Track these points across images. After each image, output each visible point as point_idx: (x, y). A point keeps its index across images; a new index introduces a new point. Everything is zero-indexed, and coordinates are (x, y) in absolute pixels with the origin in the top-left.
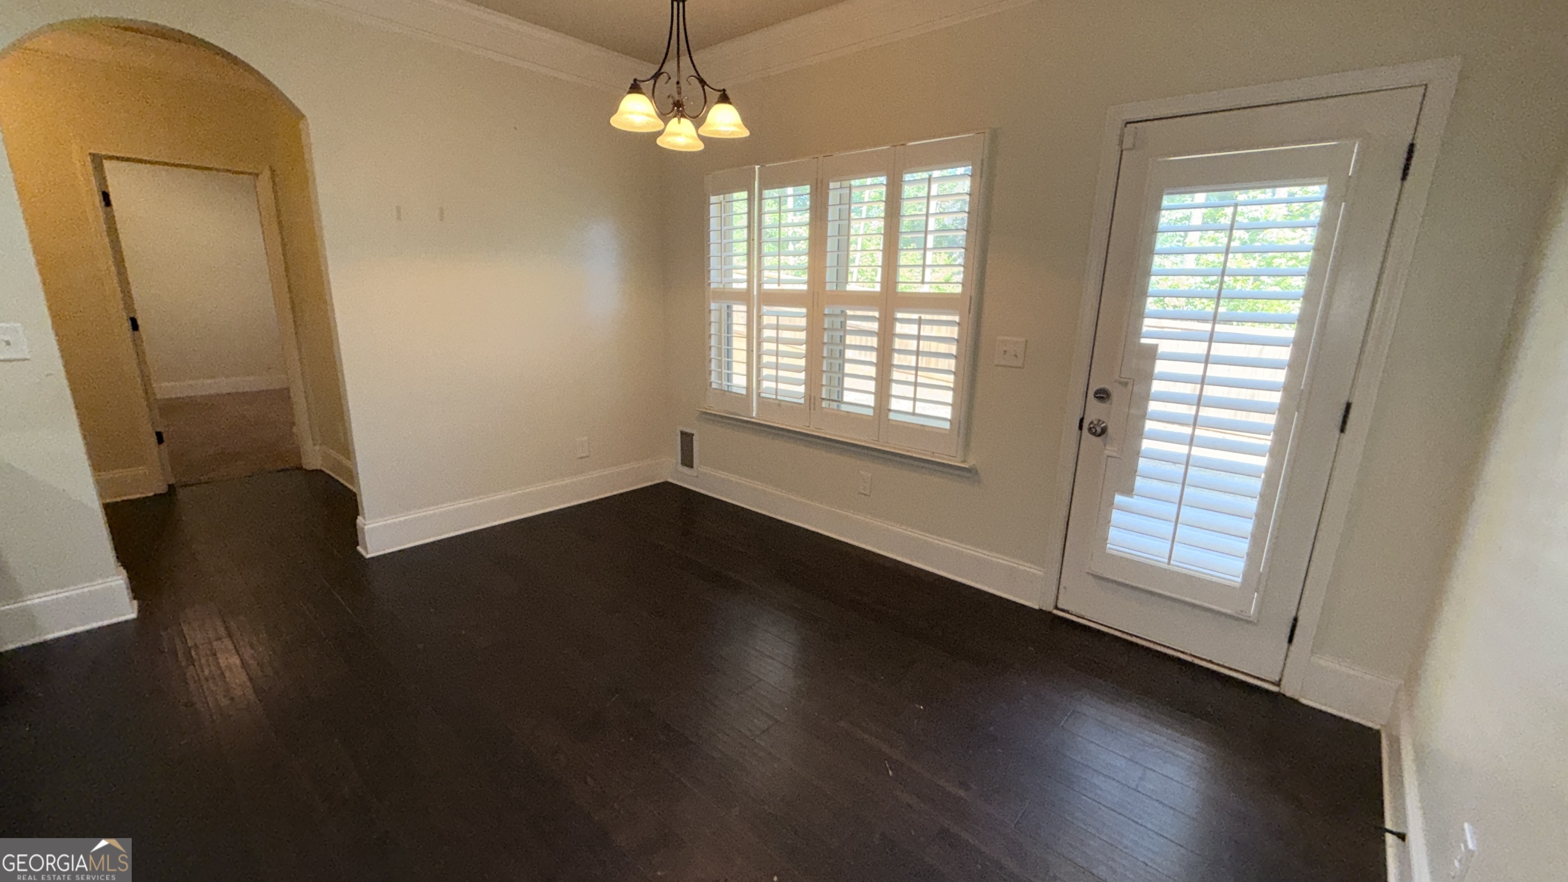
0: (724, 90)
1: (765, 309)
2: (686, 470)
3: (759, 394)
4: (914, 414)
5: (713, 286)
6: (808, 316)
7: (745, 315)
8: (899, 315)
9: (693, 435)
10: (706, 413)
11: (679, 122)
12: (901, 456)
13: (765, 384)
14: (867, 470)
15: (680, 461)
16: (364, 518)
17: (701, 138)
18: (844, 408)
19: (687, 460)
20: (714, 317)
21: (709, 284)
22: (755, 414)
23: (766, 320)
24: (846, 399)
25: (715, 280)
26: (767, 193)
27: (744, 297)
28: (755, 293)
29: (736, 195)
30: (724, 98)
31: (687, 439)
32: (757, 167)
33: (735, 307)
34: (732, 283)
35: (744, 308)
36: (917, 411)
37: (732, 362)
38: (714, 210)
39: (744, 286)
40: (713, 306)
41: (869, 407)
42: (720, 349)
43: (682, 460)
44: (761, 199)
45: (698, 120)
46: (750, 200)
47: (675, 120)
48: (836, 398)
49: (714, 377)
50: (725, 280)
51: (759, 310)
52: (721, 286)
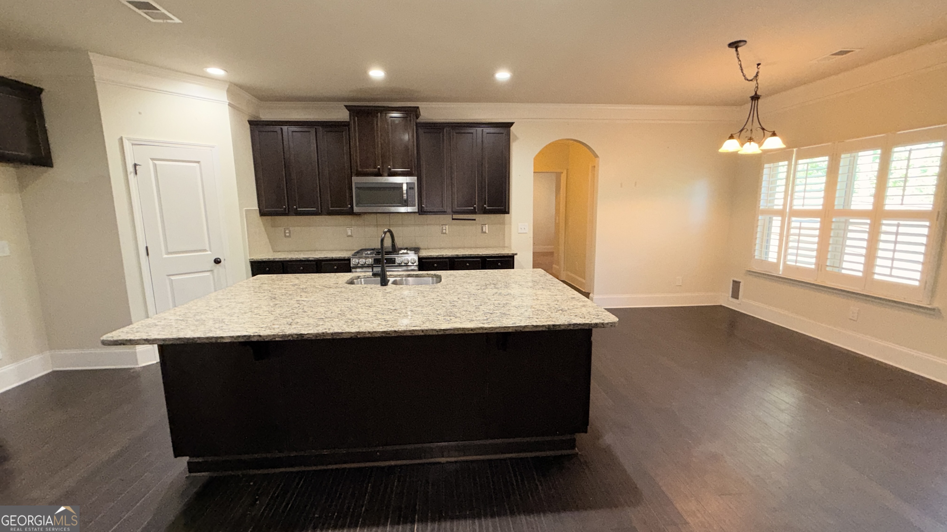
0: (774, 131)
1: (793, 219)
2: (734, 300)
3: (785, 263)
4: (891, 276)
5: (761, 208)
6: (821, 222)
7: (780, 222)
8: (884, 222)
9: (740, 282)
10: (750, 271)
11: (750, 144)
12: (880, 299)
13: (789, 257)
14: (854, 306)
15: (730, 295)
16: (593, 294)
17: (761, 150)
18: (844, 271)
19: (735, 294)
20: (760, 223)
21: (759, 207)
22: (781, 272)
23: (793, 224)
24: (844, 266)
25: (763, 205)
26: (800, 161)
27: (781, 213)
28: (788, 210)
29: (781, 163)
30: (774, 134)
31: (736, 285)
32: (795, 149)
33: (774, 218)
34: (774, 206)
35: (780, 218)
36: (893, 274)
37: (770, 245)
38: (766, 171)
39: (781, 207)
40: (760, 217)
41: (859, 271)
42: (762, 239)
43: (732, 294)
44: (796, 164)
45: (760, 144)
46: (789, 165)
47: (748, 143)
48: (838, 266)
49: (757, 253)
50: (769, 205)
51: (789, 219)
52: (767, 208)
